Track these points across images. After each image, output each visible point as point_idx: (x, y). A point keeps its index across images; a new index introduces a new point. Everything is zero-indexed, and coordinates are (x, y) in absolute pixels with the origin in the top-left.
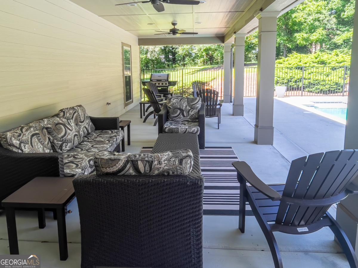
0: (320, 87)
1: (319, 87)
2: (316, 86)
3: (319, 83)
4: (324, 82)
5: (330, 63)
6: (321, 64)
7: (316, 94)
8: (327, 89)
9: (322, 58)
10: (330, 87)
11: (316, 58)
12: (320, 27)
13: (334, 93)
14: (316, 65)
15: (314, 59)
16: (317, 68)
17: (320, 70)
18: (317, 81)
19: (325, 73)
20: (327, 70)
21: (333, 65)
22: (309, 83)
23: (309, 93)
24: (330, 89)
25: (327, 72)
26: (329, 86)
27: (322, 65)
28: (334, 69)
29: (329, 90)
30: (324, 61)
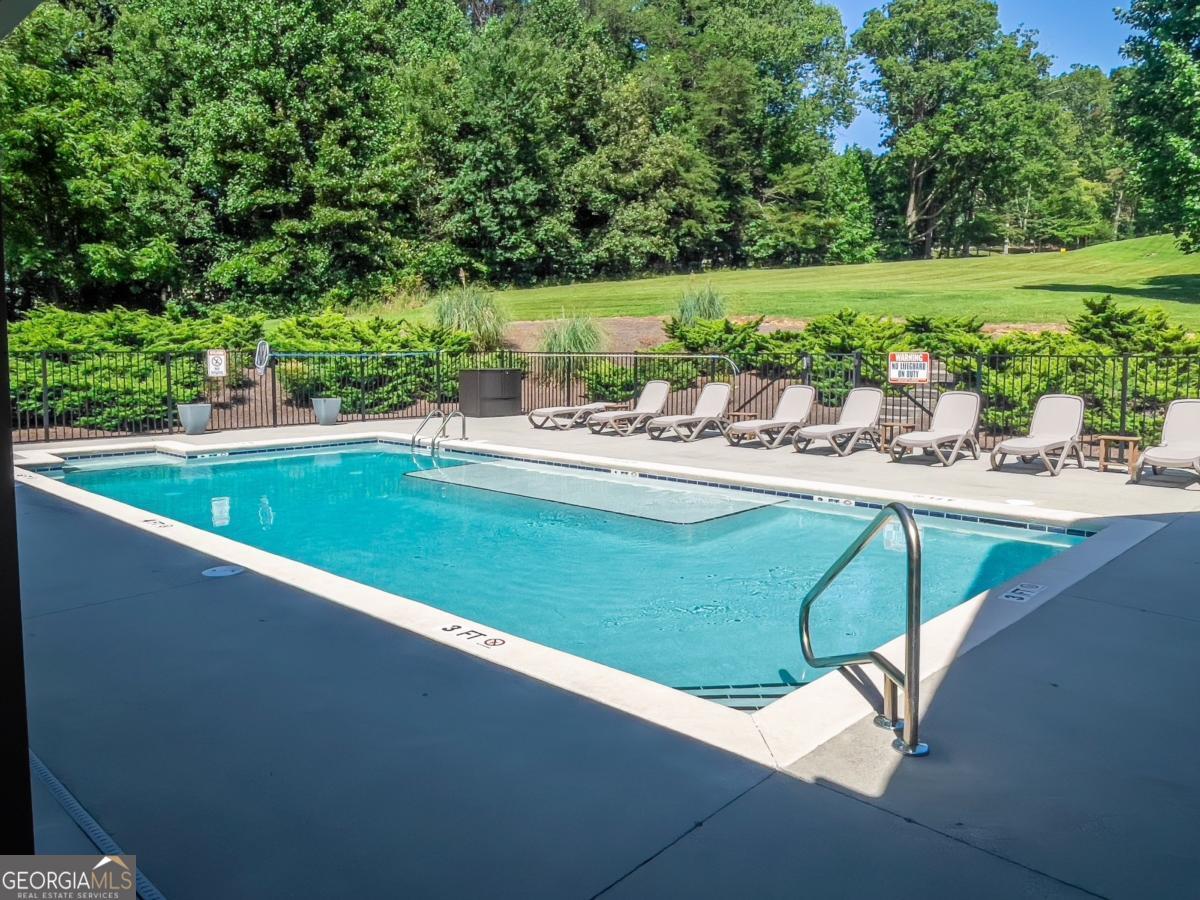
0: (119, 411)
1: (114, 411)
2: (108, 410)
3: (113, 399)
4: (128, 397)
5: (152, 342)
6: (125, 345)
7: (108, 434)
8: (138, 418)
9: (129, 326)
10: (145, 412)
11: (111, 325)
12: (162, 231)
13: (159, 428)
14: (109, 346)
15: (106, 329)
16: (114, 355)
17: (121, 362)
18: (108, 395)
19: (135, 369)
20: (140, 361)
21: (161, 346)
22: (89, 399)
23: (85, 431)
24: (145, 418)
25: (142, 366)
26: (143, 408)
27: (127, 348)
28: (163, 358)
29: (144, 421)
30: (135, 335)
